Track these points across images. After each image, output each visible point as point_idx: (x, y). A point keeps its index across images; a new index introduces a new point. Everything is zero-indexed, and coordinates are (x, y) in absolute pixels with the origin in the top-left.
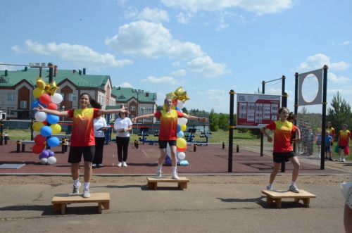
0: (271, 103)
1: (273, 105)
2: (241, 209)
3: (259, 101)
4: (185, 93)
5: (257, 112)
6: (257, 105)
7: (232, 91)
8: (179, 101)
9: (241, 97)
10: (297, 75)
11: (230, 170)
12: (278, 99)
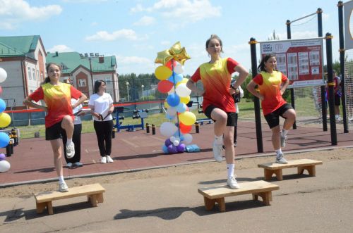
0: (309, 51)
1: (312, 53)
2: (295, 193)
3: (292, 50)
4: (183, 50)
5: (290, 66)
6: (289, 55)
7: (252, 40)
8: (177, 63)
9: (266, 46)
10: (340, 6)
11: (260, 150)
12: (319, 44)
